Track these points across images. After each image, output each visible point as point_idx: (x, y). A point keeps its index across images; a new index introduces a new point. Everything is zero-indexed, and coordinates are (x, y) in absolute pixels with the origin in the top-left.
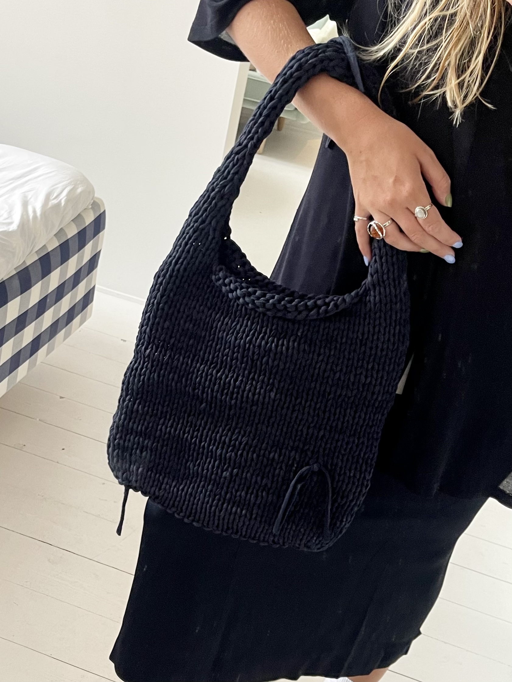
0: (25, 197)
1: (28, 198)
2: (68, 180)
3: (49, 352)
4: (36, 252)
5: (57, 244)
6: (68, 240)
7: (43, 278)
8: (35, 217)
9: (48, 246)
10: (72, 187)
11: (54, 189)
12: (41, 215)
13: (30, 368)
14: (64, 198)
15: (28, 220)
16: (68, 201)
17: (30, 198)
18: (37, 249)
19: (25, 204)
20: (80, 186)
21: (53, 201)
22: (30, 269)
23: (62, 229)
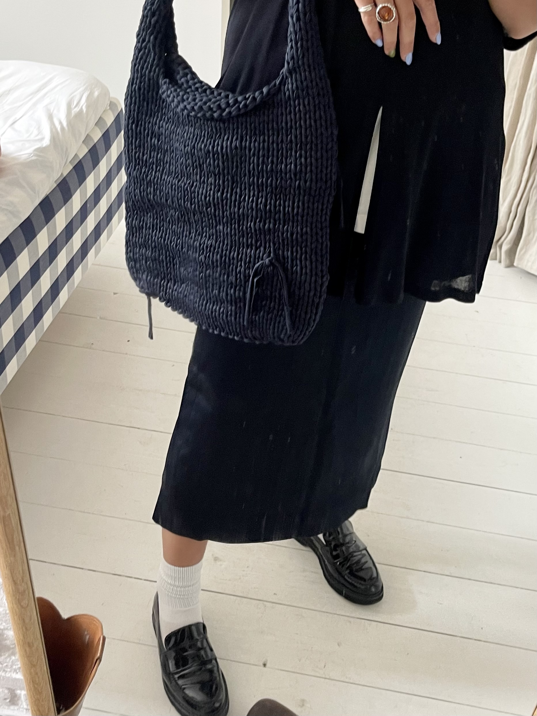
0: (48, 110)
1: (52, 111)
2: (84, 85)
3: (97, 253)
4: (70, 162)
5: (86, 150)
6: (95, 145)
7: (80, 185)
8: (62, 128)
9: (78, 154)
10: (89, 92)
11: (73, 97)
12: (67, 125)
13: (83, 272)
14: (84, 104)
15: (58, 133)
16: (88, 107)
17: (53, 111)
18: (70, 159)
19: (50, 117)
20: (96, 89)
21: (75, 110)
22: (67, 179)
23: (88, 135)
